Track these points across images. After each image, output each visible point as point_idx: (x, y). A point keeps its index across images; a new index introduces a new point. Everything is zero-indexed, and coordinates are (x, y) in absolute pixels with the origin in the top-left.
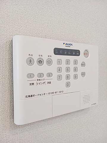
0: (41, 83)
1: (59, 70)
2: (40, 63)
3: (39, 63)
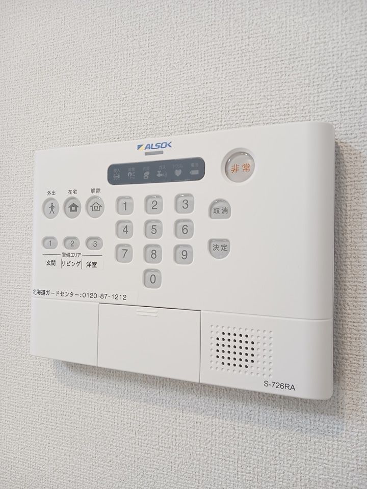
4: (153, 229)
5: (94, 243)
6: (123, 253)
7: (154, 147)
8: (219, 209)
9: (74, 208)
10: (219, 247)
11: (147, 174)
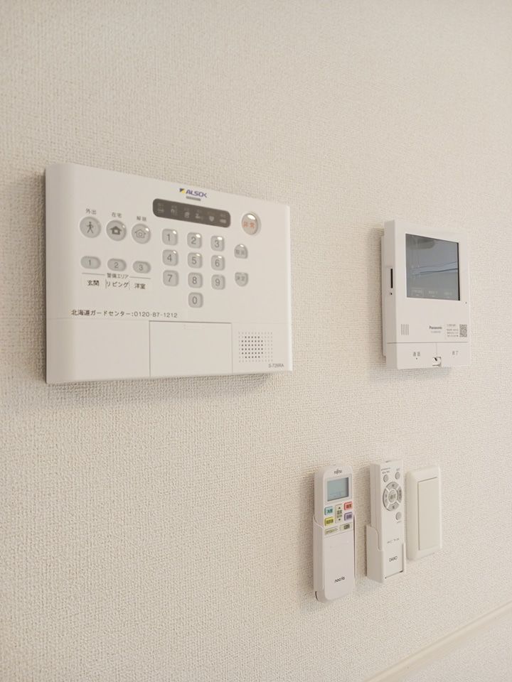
0: (118, 284)
1: (170, 258)
2: (116, 233)
3: (113, 233)
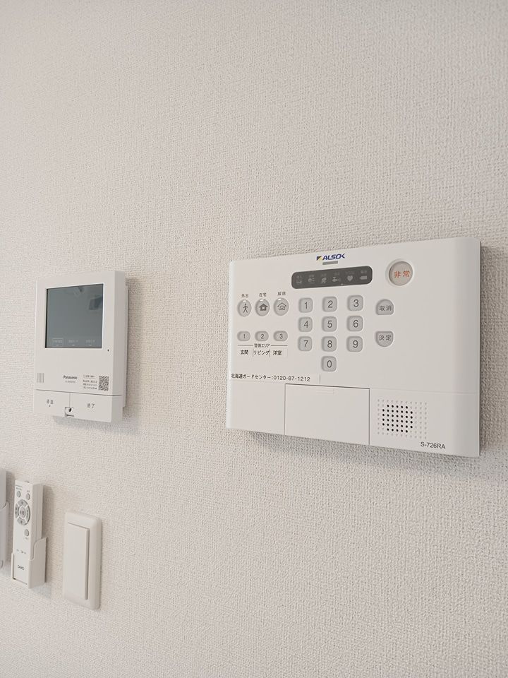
4: (329, 324)
5: (281, 336)
6: (305, 344)
7: (330, 258)
8: (384, 307)
9: (264, 307)
10: (384, 338)
11: (324, 280)
